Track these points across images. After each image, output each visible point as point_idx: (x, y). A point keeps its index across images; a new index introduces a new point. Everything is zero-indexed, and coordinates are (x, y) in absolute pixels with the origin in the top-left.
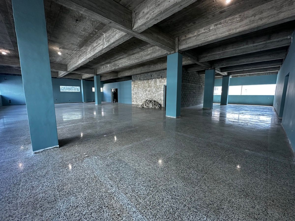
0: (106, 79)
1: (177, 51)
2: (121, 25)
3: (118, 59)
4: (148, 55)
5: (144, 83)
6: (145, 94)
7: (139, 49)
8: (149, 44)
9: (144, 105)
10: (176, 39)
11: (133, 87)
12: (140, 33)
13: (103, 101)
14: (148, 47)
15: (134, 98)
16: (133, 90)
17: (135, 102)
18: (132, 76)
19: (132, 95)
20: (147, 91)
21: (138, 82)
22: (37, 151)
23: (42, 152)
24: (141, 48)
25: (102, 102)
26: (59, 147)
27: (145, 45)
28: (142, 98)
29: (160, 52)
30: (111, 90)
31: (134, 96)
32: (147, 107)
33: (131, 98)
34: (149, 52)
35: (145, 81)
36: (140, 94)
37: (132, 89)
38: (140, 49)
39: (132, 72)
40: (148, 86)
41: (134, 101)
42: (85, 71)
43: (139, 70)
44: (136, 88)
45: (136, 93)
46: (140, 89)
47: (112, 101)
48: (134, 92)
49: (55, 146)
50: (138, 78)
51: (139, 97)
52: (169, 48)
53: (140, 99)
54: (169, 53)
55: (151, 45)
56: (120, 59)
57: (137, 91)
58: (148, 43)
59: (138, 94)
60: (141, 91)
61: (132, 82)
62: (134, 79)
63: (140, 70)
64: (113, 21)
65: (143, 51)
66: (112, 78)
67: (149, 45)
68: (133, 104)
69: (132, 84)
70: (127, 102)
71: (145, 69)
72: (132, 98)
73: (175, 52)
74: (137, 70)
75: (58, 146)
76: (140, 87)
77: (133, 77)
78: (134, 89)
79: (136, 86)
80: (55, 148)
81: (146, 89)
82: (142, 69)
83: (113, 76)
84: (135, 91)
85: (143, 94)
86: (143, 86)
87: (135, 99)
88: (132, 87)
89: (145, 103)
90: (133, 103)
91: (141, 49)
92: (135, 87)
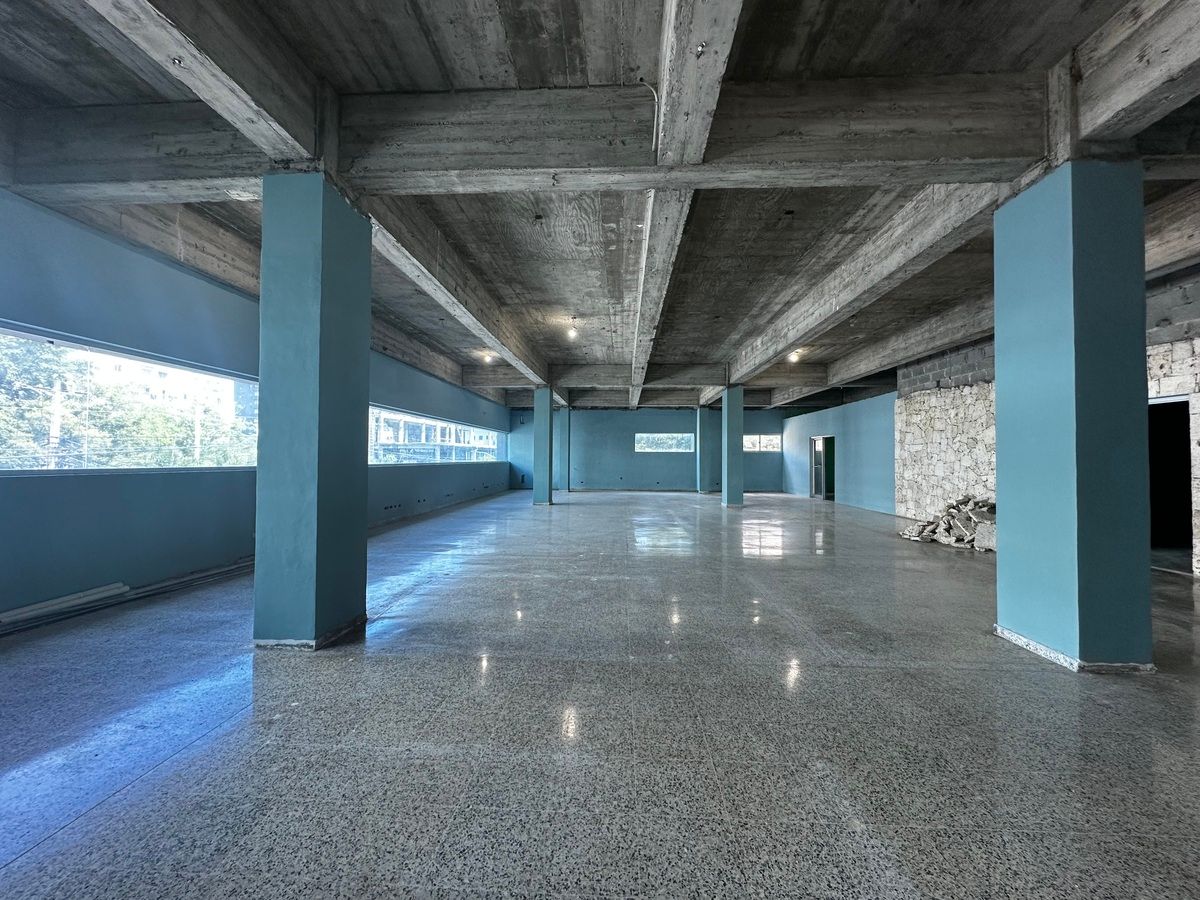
0: (788, 398)
1: (1063, 149)
2: (596, 166)
3: (779, 307)
4: (894, 248)
5: (958, 402)
6: (967, 462)
7: (838, 236)
8: (877, 188)
9: (941, 529)
10: (1053, 82)
11: (904, 429)
12: (705, 161)
13: (782, 492)
14: (887, 207)
15: (906, 484)
16: (902, 442)
17: (911, 504)
18: (900, 373)
19: (898, 468)
20: (980, 446)
21: (926, 398)
22: (262, 642)
23: (272, 648)
24: (850, 224)
25: (745, 494)
26: (316, 650)
27: (857, 208)
28: (948, 486)
29: (955, 206)
30: (812, 442)
31: (908, 474)
32: (959, 540)
33: (889, 485)
34: (899, 231)
35: (967, 390)
36: (941, 464)
37: (897, 436)
38: (845, 232)
39: (889, 351)
40: (984, 419)
41: (904, 501)
42: (689, 376)
43: (919, 338)
44: (917, 432)
45: (916, 459)
46: (936, 437)
47: (811, 491)
48: (906, 454)
49: (304, 641)
50: (927, 379)
51: (933, 481)
52: (967, 160)
53: (939, 492)
54: (1005, 189)
55: (894, 194)
56: (789, 304)
57: (920, 448)
58: (865, 188)
59: (926, 461)
60: (944, 447)
61: (898, 403)
62: (911, 383)
63: (927, 335)
64: (557, 167)
65: (869, 237)
66: (807, 391)
67: (878, 193)
68: (902, 514)
69: (897, 410)
70: (873, 503)
71: (949, 325)
72: (898, 482)
73: (1048, 169)
74: (913, 341)
75: (313, 643)
76: (939, 425)
77: (904, 377)
78: (909, 437)
79: (916, 419)
80: (304, 646)
81: (972, 434)
82: (937, 328)
83: (806, 385)
84: (914, 449)
85: (957, 467)
86: (954, 421)
87: (911, 488)
88: (899, 425)
89: (950, 514)
90: (901, 510)
91: (852, 230)
92: (913, 428)
